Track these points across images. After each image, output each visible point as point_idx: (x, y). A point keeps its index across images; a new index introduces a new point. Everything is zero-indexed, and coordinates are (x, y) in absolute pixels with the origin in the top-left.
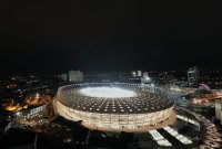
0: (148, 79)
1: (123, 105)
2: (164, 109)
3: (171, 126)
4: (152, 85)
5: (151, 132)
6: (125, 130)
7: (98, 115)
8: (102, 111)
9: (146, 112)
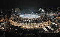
0: (44, 11)
1: (35, 20)
2: (48, 21)
3: (49, 26)
4: (45, 13)
5: (43, 28)
6: (35, 28)
7: (26, 24)
8: (28, 23)
9: (42, 22)
